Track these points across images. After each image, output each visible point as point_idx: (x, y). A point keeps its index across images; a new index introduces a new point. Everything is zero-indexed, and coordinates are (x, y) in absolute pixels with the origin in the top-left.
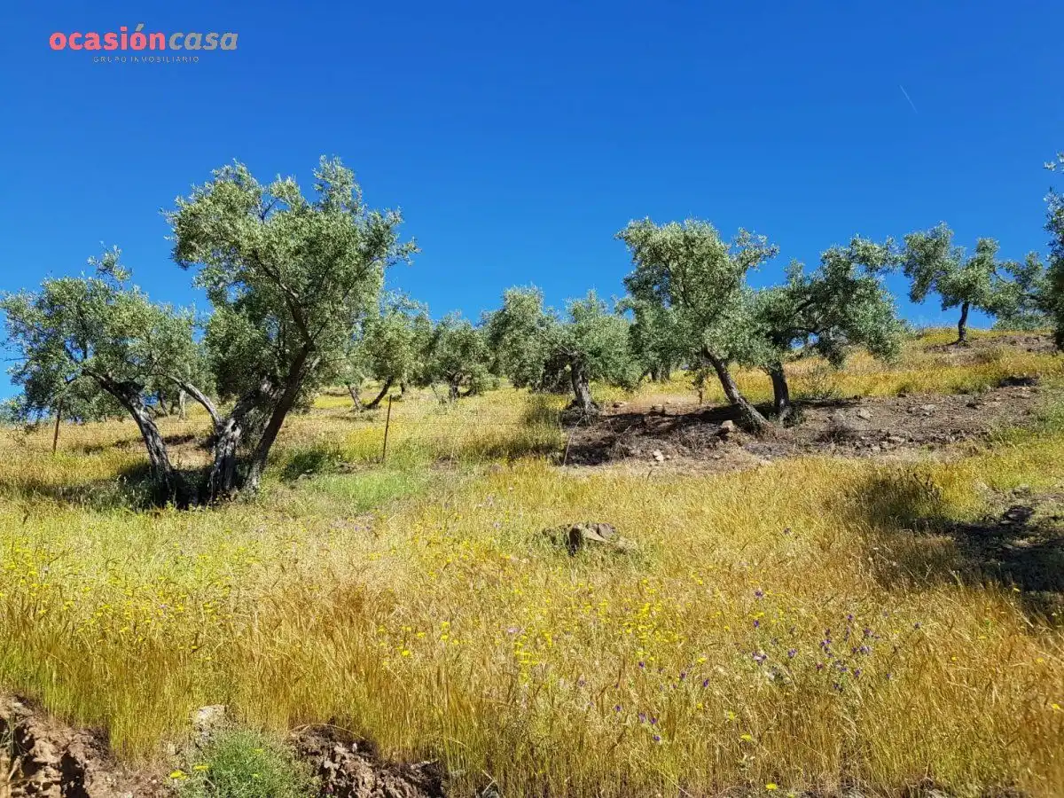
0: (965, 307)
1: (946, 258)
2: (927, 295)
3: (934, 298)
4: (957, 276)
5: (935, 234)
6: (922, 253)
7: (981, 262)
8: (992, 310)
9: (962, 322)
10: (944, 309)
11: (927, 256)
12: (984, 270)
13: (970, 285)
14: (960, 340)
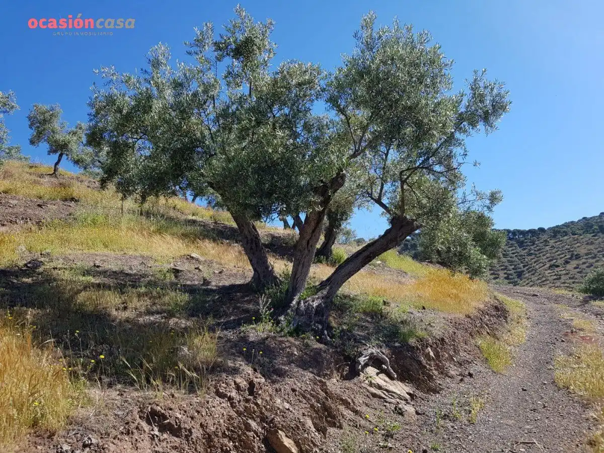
0: (61, 155)
1: (56, 125)
2: (40, 143)
3: (44, 146)
4: (60, 137)
5: (52, 109)
6: (42, 117)
7: (75, 133)
8: (77, 162)
9: (57, 164)
10: (49, 154)
11: (45, 120)
12: (75, 138)
13: (65, 144)
14: (54, 173)
